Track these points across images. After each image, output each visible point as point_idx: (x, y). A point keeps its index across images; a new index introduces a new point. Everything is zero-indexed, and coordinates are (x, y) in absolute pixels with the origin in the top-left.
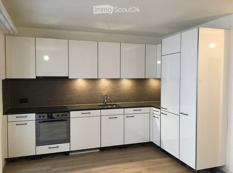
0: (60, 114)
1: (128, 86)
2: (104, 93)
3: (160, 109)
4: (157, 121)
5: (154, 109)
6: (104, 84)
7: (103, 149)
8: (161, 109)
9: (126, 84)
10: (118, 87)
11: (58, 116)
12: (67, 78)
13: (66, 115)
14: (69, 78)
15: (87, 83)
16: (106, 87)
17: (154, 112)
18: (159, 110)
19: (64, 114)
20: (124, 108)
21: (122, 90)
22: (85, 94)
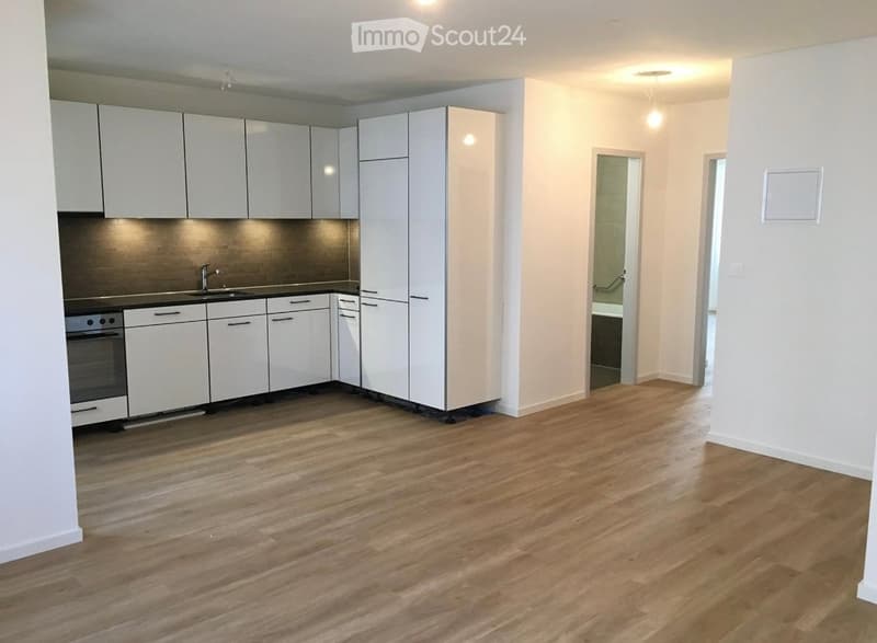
0: (96, 318)
1: (263, 241)
2: (199, 261)
3: (358, 294)
4: (352, 326)
5: (341, 296)
6: (196, 236)
7: (212, 409)
8: (363, 294)
9: (258, 236)
10: (235, 243)
11: (90, 323)
12: (101, 215)
13: (112, 321)
14: (106, 216)
15: (148, 233)
16: (203, 244)
17: (342, 305)
18: (355, 298)
19: (107, 317)
20: (267, 297)
21: (247, 251)
22: (144, 264)
